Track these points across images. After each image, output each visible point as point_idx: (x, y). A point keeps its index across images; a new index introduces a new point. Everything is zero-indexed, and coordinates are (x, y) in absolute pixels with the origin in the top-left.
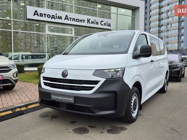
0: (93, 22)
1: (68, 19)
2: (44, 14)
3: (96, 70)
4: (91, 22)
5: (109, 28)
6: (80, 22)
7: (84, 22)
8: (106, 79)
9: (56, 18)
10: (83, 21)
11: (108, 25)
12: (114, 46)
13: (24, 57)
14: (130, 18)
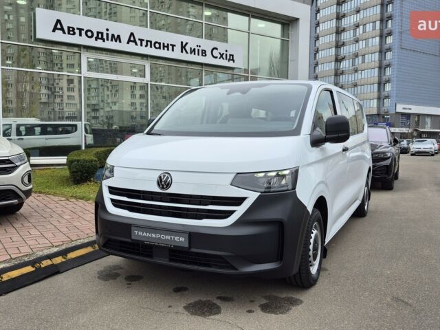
0: (193, 51)
1: (135, 41)
2: (78, 29)
3: (238, 173)
4: (189, 51)
5: (230, 64)
6: (164, 49)
7: (173, 50)
8: (259, 194)
9: (108, 39)
10: (170, 47)
11: (228, 58)
12: (254, 111)
13: (22, 128)
14: (279, 42)
